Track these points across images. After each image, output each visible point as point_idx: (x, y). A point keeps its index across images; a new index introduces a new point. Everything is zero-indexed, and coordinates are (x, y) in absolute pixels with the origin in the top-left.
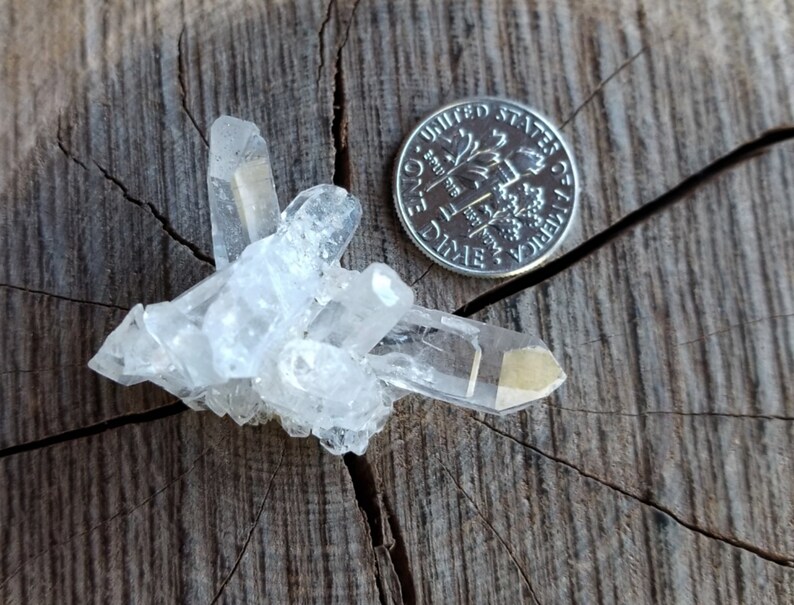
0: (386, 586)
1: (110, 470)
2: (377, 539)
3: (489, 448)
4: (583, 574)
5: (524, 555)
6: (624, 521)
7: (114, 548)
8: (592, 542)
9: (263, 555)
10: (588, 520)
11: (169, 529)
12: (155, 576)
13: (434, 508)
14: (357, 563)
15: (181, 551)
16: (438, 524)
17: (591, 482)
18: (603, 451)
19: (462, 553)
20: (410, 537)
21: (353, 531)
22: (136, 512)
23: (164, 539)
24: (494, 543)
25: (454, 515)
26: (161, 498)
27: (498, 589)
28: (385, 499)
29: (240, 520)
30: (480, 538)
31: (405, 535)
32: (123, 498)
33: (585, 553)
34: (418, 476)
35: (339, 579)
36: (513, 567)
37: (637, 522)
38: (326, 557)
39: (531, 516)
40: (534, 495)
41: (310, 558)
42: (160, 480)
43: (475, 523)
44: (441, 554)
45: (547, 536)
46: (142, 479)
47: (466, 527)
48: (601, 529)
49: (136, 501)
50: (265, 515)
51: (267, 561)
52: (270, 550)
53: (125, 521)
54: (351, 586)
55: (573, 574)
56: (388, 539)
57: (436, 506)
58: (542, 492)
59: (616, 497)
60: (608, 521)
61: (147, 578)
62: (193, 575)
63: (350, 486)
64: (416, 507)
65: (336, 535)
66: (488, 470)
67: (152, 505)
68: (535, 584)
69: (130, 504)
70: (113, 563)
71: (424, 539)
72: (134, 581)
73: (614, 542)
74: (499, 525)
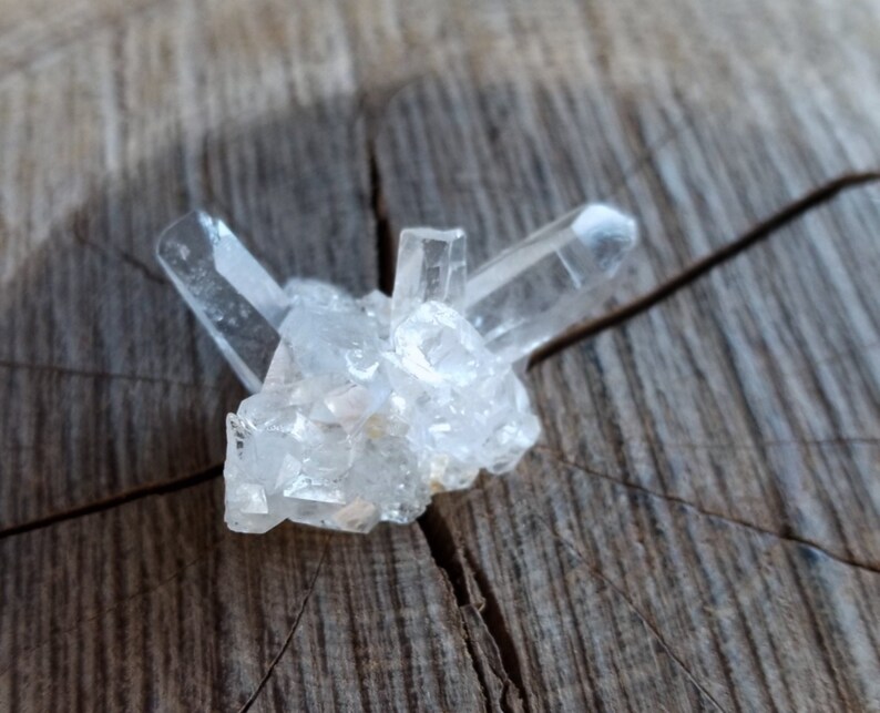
0: (480, 651)
1: (129, 545)
2: (462, 598)
3: (585, 490)
4: (726, 623)
5: (648, 604)
6: (763, 560)
7: (132, 632)
8: (729, 585)
9: (321, 626)
10: (720, 561)
11: (202, 605)
12: (184, 662)
13: (528, 558)
14: (440, 627)
15: (217, 628)
16: (536, 576)
17: (713, 520)
18: (722, 486)
19: (571, 607)
20: (503, 593)
21: (431, 591)
22: (161, 590)
23: (195, 617)
24: (608, 593)
25: (554, 564)
26: (192, 571)
27: (622, 646)
28: (468, 554)
29: (290, 588)
30: (590, 588)
31: (496, 591)
32: (144, 574)
33: (724, 598)
34: (503, 525)
35: (419, 647)
36: (635, 619)
37: (781, 560)
38: (401, 622)
39: (649, 560)
40: (648, 537)
41: (381, 626)
42: (190, 552)
43: (581, 572)
44: (545, 610)
45: (672, 582)
46: (168, 552)
47: (571, 577)
48: (738, 570)
49: (160, 576)
50: (321, 582)
51: (327, 633)
52: (329, 620)
53: (147, 600)
54: (435, 654)
55: (713, 623)
56: (476, 597)
57: (530, 555)
58: (658, 533)
59: (748, 534)
60: (744, 560)
61: (175, 664)
62: (234, 655)
63: (423, 541)
64: (506, 558)
65: (410, 596)
66: (587, 513)
67: (180, 578)
68: (668, 636)
69: (153, 581)
70: (131, 649)
71: (521, 594)
72: (158, 668)
73: (757, 584)
74: (611, 573)
